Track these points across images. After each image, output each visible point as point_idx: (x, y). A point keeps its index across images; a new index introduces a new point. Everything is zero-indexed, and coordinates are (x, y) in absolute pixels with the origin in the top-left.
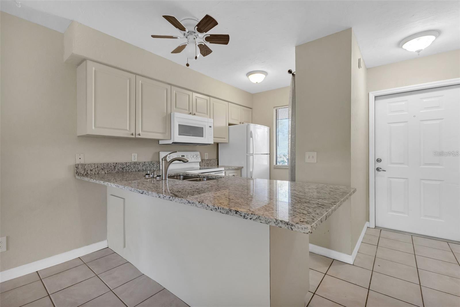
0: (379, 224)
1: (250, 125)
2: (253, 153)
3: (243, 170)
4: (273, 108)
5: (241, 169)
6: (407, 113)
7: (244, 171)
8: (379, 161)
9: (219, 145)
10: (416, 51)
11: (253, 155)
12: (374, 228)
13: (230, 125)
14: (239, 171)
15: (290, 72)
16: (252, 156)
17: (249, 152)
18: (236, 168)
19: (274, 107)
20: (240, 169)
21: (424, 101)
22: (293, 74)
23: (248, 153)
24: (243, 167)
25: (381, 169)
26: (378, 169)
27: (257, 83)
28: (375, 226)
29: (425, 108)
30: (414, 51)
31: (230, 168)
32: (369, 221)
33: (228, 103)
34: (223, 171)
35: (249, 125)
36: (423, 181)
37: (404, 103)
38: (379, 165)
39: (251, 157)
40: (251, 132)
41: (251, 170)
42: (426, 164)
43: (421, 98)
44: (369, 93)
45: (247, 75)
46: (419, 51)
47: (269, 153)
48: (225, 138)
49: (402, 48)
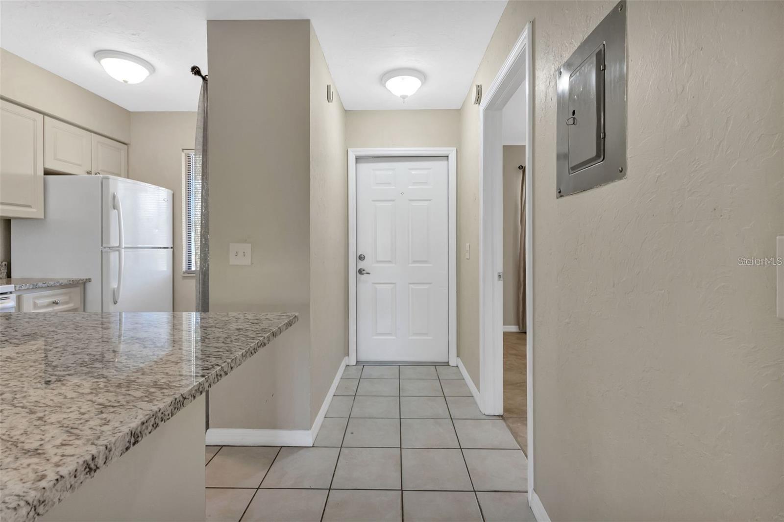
0: (362, 358)
1: (111, 181)
2: (119, 246)
3: (89, 285)
4: (181, 150)
5: (84, 284)
6: (394, 187)
7: (93, 290)
8: (361, 258)
9: (12, 222)
10: (401, 96)
11: (119, 251)
12: (354, 364)
13: (47, 173)
14: (78, 290)
15: (196, 71)
16: (117, 253)
17: (108, 242)
18: (65, 282)
19: (183, 150)
20: (82, 284)
21: (413, 172)
22: (204, 78)
23: (103, 245)
24: (89, 280)
25: (364, 271)
26: (361, 272)
27: (125, 82)
28: (357, 362)
29: (414, 183)
30: (399, 96)
31: (40, 284)
32: (348, 356)
33: (42, 116)
34: (11, 293)
35: (108, 178)
36: (412, 286)
37: (391, 173)
38: (362, 265)
39: (113, 256)
40: (114, 197)
41: (114, 285)
42: (415, 262)
43: (410, 169)
44: (347, 151)
45: (94, 56)
46: (404, 97)
47: (172, 246)
48: (29, 206)
49: (385, 86)
